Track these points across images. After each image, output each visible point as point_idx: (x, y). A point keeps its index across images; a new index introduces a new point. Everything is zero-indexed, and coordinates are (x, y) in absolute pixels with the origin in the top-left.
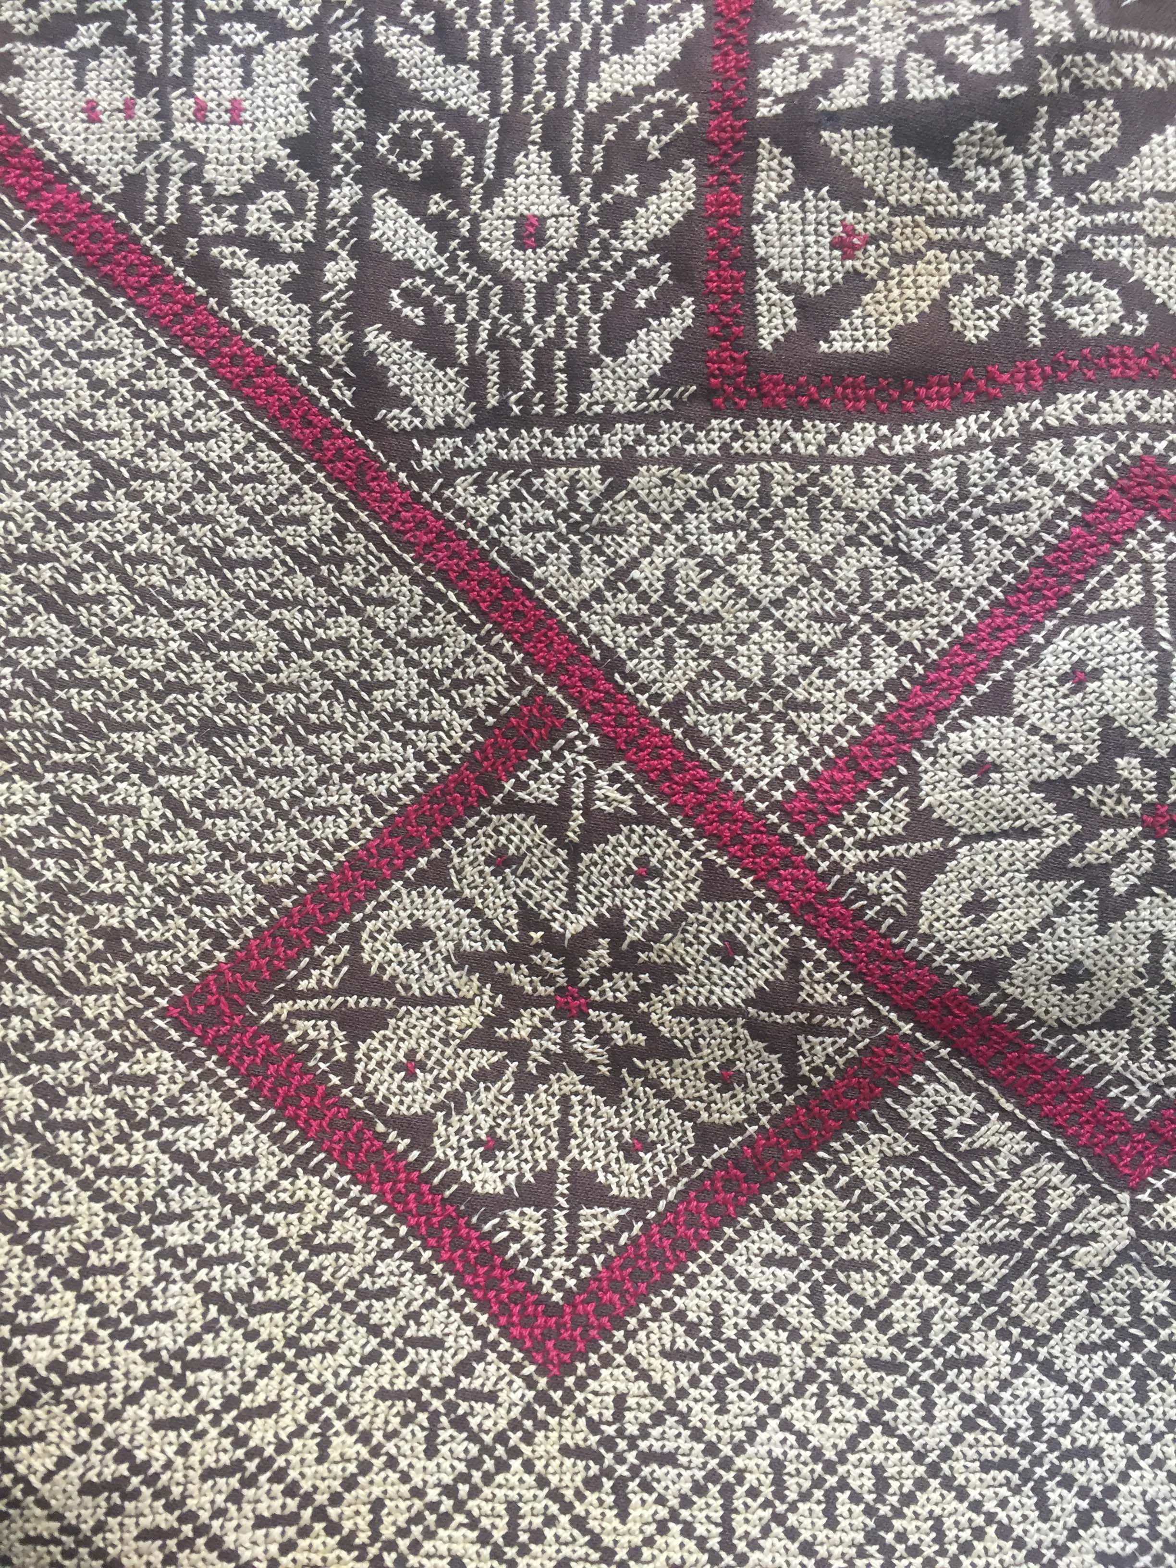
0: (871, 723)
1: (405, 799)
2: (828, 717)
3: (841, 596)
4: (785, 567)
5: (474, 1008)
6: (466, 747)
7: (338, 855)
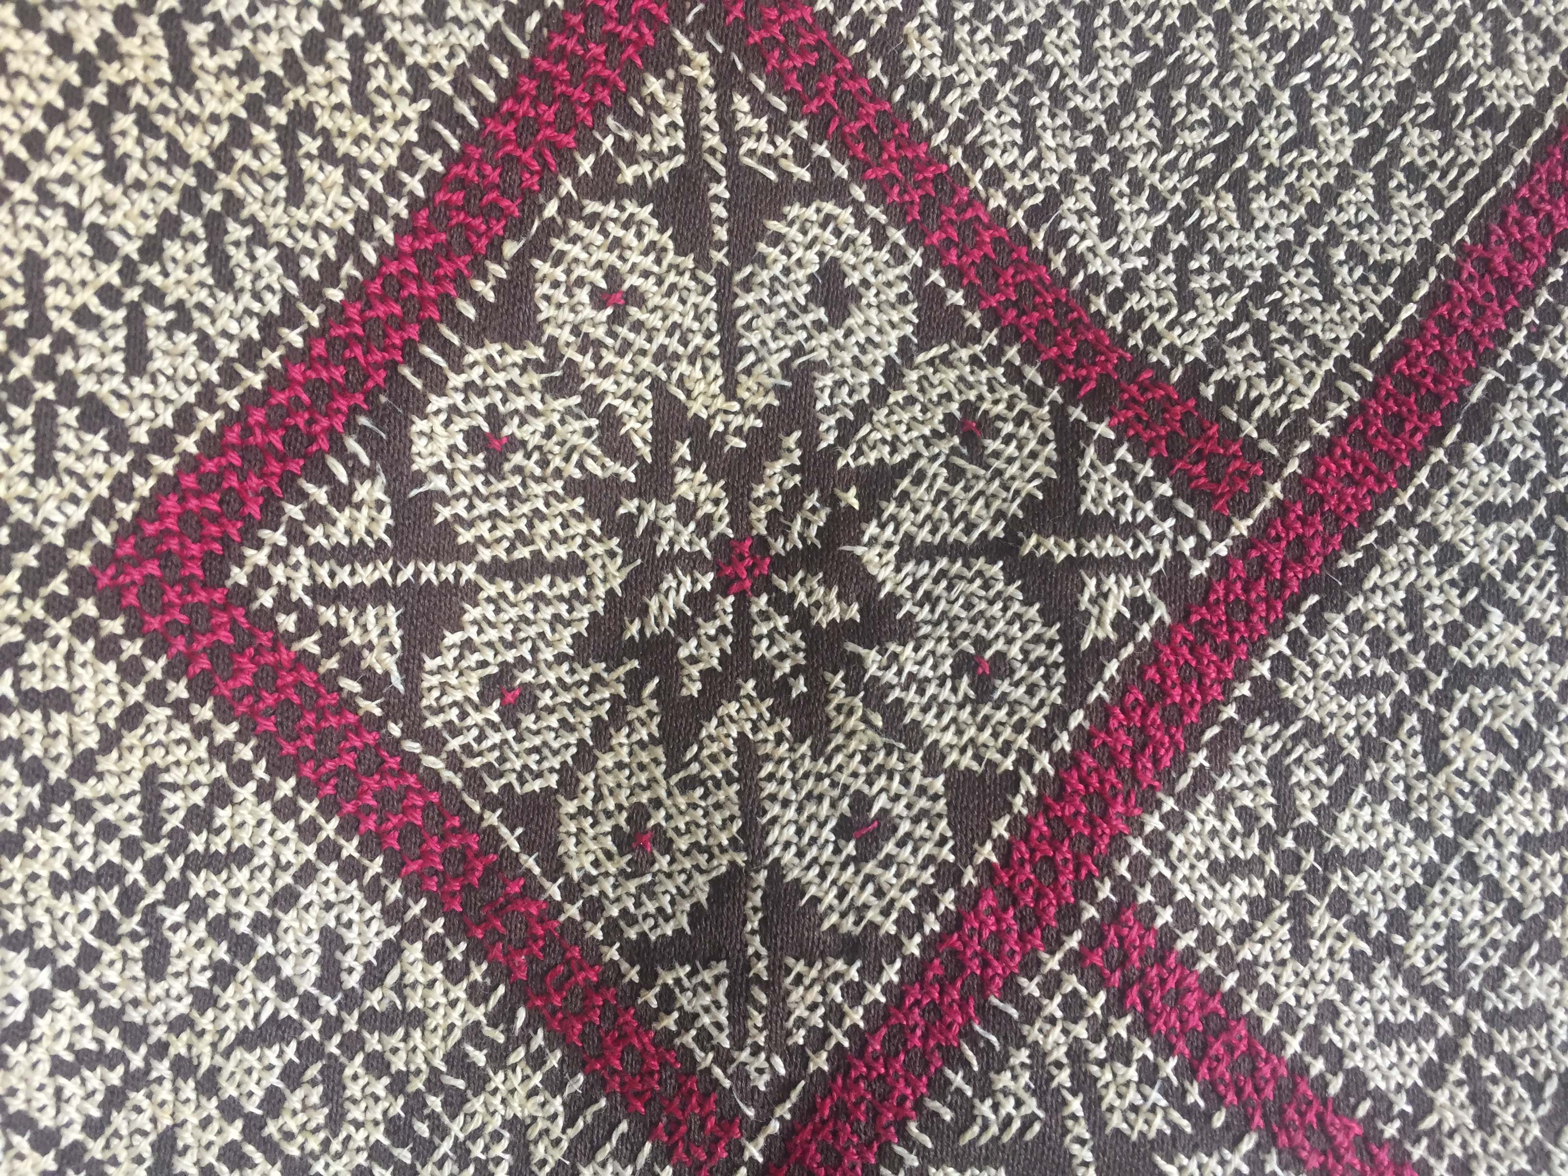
0: (1289, 1052)
1: (1058, 261)
2: (1287, 975)
3: (1495, 978)
4: (1534, 877)
5: (720, 402)
6: (1157, 355)
7: (959, 151)
